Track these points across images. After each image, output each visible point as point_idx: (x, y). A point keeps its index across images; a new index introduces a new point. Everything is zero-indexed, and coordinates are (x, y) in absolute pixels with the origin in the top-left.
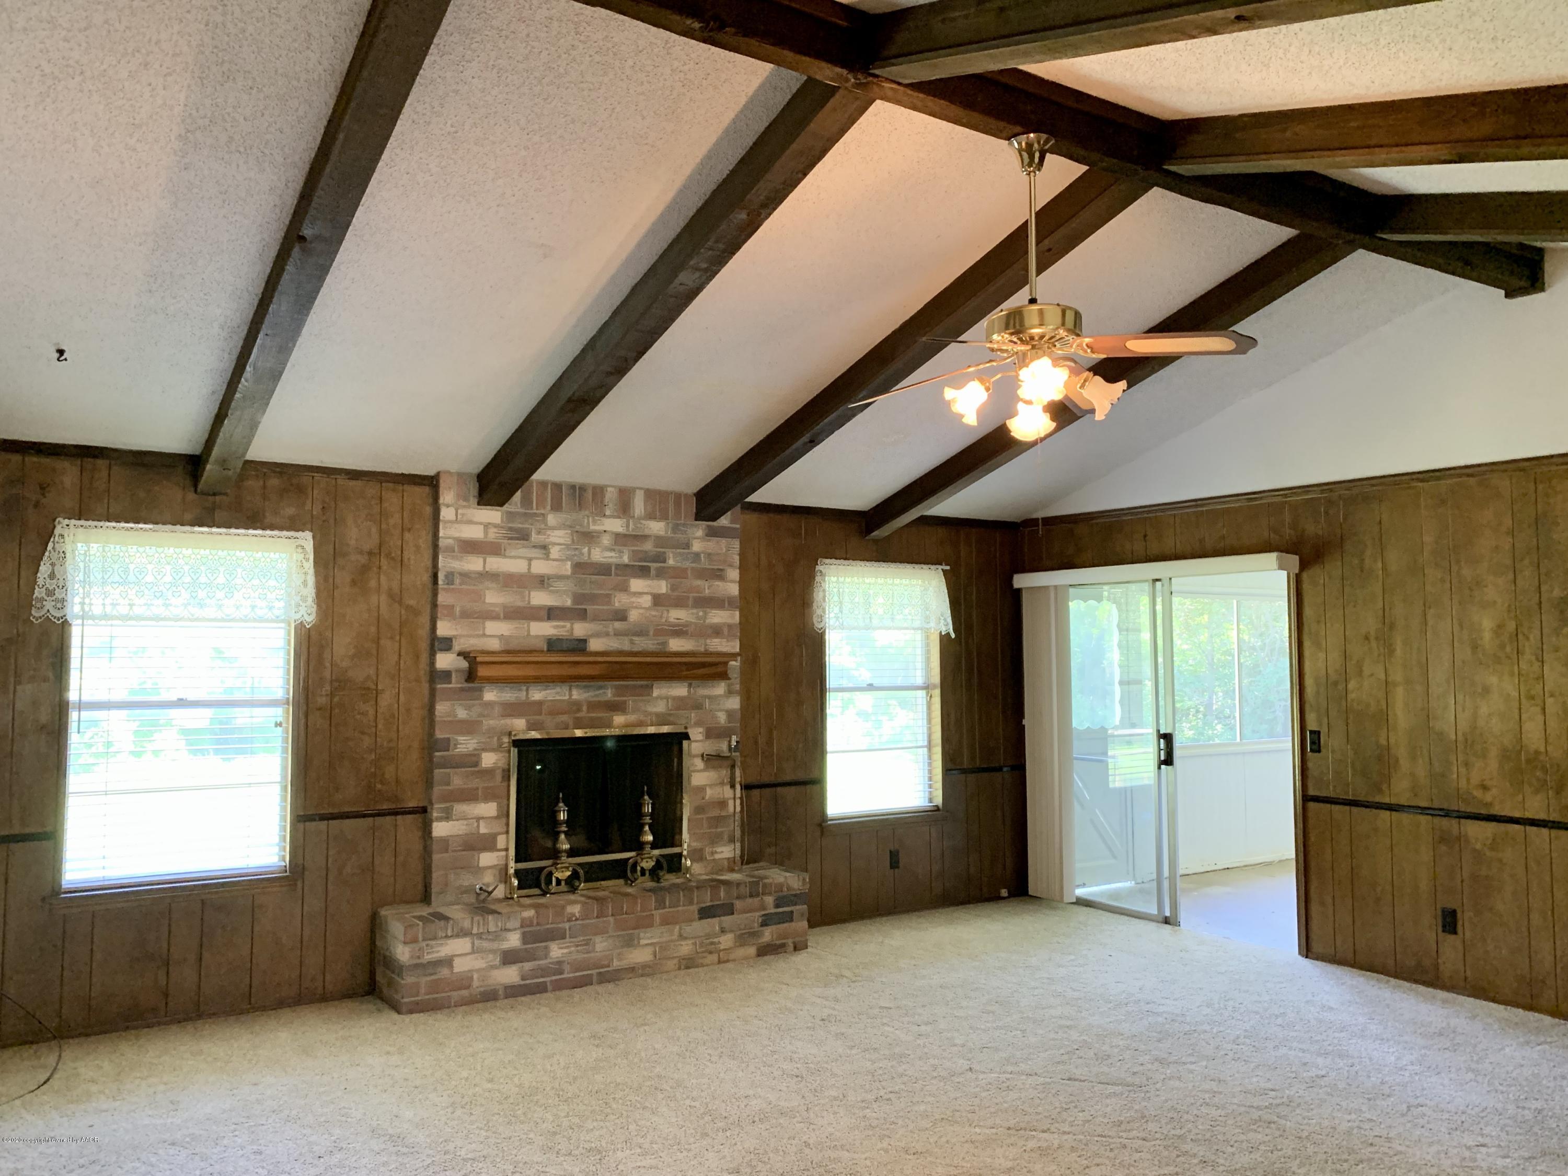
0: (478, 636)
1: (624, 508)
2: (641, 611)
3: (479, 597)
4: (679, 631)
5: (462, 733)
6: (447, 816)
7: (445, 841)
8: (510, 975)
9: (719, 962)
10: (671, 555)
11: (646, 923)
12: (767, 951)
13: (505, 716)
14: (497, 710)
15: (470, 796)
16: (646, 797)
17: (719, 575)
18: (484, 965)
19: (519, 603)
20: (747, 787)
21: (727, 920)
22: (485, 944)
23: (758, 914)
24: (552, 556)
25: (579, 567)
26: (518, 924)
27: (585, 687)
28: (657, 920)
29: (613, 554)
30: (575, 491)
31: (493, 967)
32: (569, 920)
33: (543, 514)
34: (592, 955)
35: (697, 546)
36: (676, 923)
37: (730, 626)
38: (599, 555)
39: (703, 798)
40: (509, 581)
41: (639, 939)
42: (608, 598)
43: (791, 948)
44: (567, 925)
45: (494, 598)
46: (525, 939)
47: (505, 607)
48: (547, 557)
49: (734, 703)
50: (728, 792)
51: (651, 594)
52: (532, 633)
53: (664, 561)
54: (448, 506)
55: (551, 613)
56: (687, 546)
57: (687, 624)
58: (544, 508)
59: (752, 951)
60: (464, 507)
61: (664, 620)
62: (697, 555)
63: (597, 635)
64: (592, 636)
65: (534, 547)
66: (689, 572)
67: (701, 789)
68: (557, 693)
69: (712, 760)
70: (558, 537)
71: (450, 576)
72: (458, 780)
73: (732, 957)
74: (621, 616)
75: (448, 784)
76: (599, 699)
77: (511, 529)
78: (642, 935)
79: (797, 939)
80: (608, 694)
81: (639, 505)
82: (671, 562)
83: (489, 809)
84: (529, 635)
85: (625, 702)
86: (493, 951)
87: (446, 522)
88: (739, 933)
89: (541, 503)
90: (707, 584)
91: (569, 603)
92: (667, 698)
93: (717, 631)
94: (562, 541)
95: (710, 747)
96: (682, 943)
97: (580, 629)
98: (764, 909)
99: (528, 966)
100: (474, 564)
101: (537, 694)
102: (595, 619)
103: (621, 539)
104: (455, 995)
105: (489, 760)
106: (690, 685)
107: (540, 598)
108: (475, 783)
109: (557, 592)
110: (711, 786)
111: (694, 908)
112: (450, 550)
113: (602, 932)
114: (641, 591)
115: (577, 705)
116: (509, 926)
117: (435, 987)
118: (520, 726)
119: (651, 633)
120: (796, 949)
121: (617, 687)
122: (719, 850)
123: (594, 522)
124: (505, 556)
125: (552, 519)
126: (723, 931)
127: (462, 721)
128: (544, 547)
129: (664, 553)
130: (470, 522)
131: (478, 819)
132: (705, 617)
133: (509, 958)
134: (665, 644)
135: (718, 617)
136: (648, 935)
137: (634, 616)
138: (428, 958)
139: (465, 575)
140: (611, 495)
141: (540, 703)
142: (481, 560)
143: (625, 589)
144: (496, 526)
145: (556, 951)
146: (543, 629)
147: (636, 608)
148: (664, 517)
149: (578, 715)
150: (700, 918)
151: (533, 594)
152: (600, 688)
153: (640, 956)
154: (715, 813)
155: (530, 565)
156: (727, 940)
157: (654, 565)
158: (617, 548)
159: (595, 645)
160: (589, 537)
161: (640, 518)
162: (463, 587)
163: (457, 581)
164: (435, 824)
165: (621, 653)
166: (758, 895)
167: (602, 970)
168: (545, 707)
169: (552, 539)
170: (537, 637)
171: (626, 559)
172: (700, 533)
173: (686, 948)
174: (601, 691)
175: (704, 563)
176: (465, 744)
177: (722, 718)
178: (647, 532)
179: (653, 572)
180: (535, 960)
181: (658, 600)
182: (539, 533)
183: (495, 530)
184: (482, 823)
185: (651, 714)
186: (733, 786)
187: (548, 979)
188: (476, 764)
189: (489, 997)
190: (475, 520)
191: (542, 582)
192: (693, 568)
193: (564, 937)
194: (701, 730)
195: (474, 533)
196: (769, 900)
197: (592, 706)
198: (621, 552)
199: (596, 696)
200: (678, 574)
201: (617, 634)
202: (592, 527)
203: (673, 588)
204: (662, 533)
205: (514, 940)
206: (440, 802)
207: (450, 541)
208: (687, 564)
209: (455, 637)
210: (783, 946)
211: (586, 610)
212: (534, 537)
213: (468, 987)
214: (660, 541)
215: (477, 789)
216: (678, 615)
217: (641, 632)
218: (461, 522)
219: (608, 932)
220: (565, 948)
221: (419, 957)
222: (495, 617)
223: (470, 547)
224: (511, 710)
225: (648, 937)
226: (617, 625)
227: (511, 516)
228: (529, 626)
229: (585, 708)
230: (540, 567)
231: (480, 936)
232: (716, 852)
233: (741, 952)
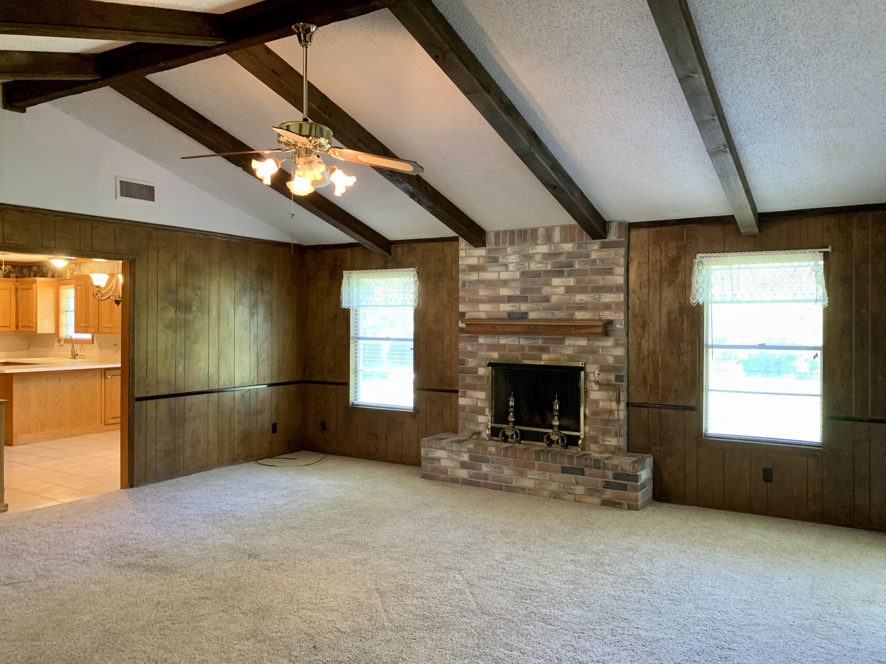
0: (476, 311)
1: (548, 238)
2: (559, 296)
3: (476, 292)
4: (582, 307)
5: (470, 357)
6: (464, 396)
7: (463, 407)
8: (463, 474)
9: (575, 501)
10: (577, 263)
11: (531, 467)
12: (607, 503)
13: (488, 350)
14: (485, 347)
15: (473, 388)
16: (556, 401)
17: (609, 272)
18: (452, 466)
19: (494, 295)
20: (628, 404)
21: (580, 478)
22: (454, 456)
23: (600, 480)
24: (509, 269)
25: (524, 274)
26: (466, 450)
27: (527, 338)
28: (537, 467)
29: (542, 265)
30: (522, 233)
31: (456, 467)
32: (490, 454)
33: (505, 248)
34: (502, 475)
35: (594, 255)
36: (549, 471)
37: (617, 304)
38: (534, 267)
39: (598, 407)
40: (490, 284)
41: (527, 474)
42: (539, 290)
43: (626, 508)
44: (490, 457)
45: (483, 292)
46: (471, 458)
47: (487, 296)
48: (507, 270)
49: (620, 352)
50: (614, 405)
51: (565, 286)
52: (501, 310)
53: (573, 266)
54: (462, 250)
55: (510, 299)
56: (588, 255)
57: (587, 303)
58: (506, 245)
59: (597, 500)
60: (469, 249)
61: (572, 301)
62: (594, 261)
63: (533, 310)
64: (531, 311)
65: (501, 265)
66: (589, 271)
67: (597, 401)
68: (513, 341)
69: (603, 386)
70: (513, 259)
71: (464, 283)
72: (469, 380)
73: (583, 500)
74: (547, 299)
75: (464, 381)
76: (534, 345)
77: (490, 258)
78: (528, 472)
79: (631, 503)
80: (540, 342)
81: (557, 236)
82: (577, 266)
83: (482, 395)
84: (499, 310)
85: (549, 347)
86: (456, 460)
87: (462, 257)
88: (588, 487)
89: (504, 243)
90: (600, 278)
91: (518, 293)
92: (574, 346)
93: (607, 307)
94: (514, 261)
95: (603, 377)
96: (552, 483)
97: (524, 307)
98: (605, 478)
99: (472, 471)
100: (474, 276)
101: (503, 341)
102: (533, 301)
103: (546, 256)
104: (442, 476)
105: (482, 371)
106: (589, 340)
107: (504, 292)
108: (476, 382)
109: (512, 288)
110: (603, 400)
111: (558, 466)
112: (464, 270)
113: (507, 465)
114: (558, 285)
115: (523, 348)
116: (463, 449)
117: (434, 469)
118: (495, 355)
119: (564, 308)
120: (629, 508)
121: (544, 338)
122: (608, 439)
123: (532, 249)
124: (487, 272)
125: (509, 250)
126: (577, 483)
127: (470, 352)
128: (506, 265)
129: (573, 261)
130: (472, 256)
131: (477, 399)
132: (599, 299)
133: (463, 465)
134: (572, 315)
135: (608, 298)
136: (531, 473)
137: (554, 299)
138: (430, 456)
139: (470, 282)
140: (541, 231)
141: (504, 345)
142: (477, 274)
143: (549, 284)
144: (483, 257)
145: (485, 468)
146: (506, 307)
147: (555, 294)
148: (572, 240)
149: (524, 352)
150: (562, 472)
151: (501, 289)
152: (535, 339)
153: (528, 483)
154: (605, 417)
155: (499, 275)
156: (580, 490)
157: (566, 269)
158: (544, 261)
159: (532, 315)
160: (529, 257)
161: (558, 243)
162: (470, 288)
163: (467, 285)
164: (459, 399)
165: (547, 320)
166: (599, 468)
167: (508, 485)
168: (507, 347)
169: (510, 260)
170: (503, 311)
171: (549, 267)
172: (596, 247)
173: (554, 487)
174: (535, 341)
175: (599, 265)
176: (471, 363)
177: (611, 360)
178: (562, 251)
179: (566, 273)
180: (475, 469)
181: (569, 290)
182: (503, 258)
183: (483, 259)
184: (479, 402)
185: (564, 355)
186: (618, 402)
187: (481, 481)
188: (476, 373)
189: (455, 481)
190: (474, 255)
191: (505, 283)
192: (591, 269)
193: (489, 463)
194: (596, 366)
195: (473, 261)
196: (610, 474)
197: (531, 348)
198: (546, 263)
199: (533, 343)
200: (583, 272)
201: (544, 309)
202: (530, 252)
203: (578, 282)
204: (571, 250)
205: (465, 457)
206: (462, 389)
207: (464, 266)
208: (588, 267)
209: (466, 312)
210: (620, 504)
211: (527, 297)
212: (501, 260)
213: (447, 473)
214: (570, 255)
215: (477, 384)
216: (580, 298)
217: (558, 308)
218: (468, 257)
219: (510, 466)
220: (489, 468)
221: (427, 455)
222: (484, 302)
223: (472, 268)
224: (492, 347)
225: (531, 474)
226: (544, 304)
227: (490, 251)
228: (499, 306)
229: (527, 349)
230: (504, 276)
231: (451, 451)
232: (606, 441)
233: (589, 499)
